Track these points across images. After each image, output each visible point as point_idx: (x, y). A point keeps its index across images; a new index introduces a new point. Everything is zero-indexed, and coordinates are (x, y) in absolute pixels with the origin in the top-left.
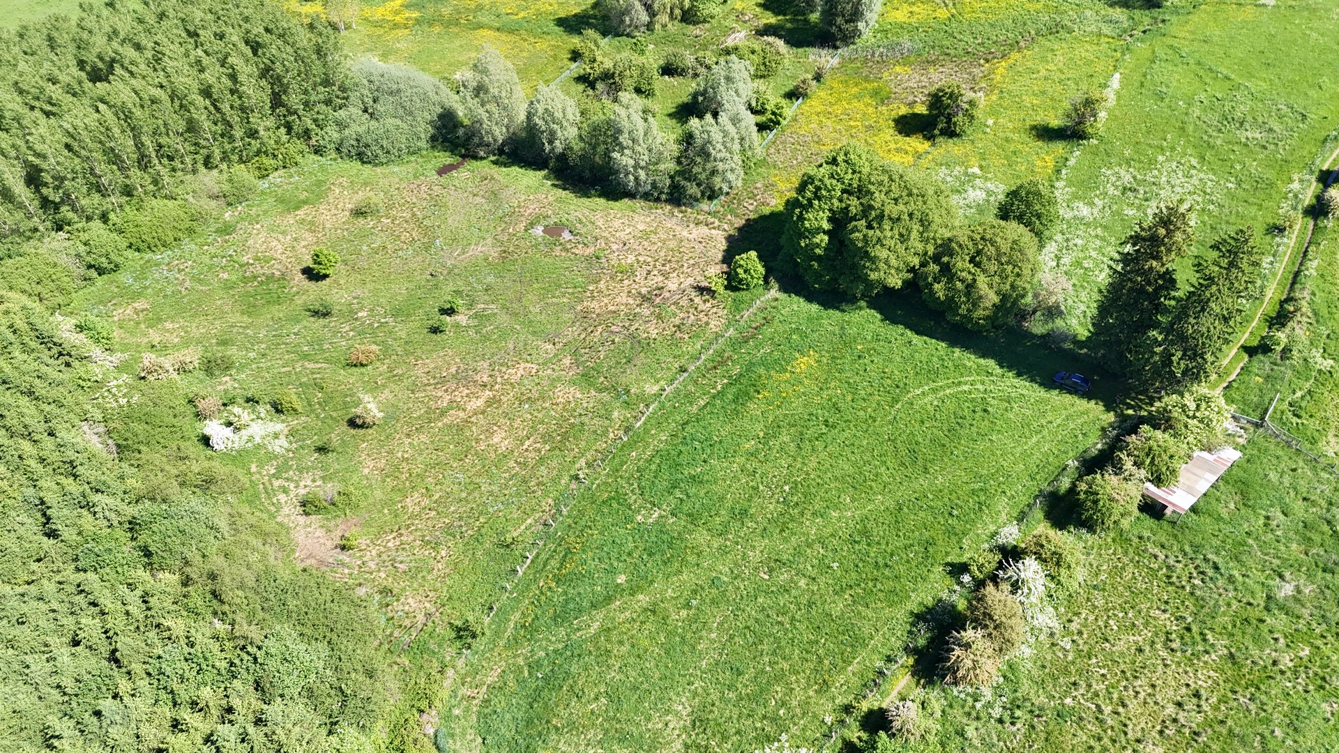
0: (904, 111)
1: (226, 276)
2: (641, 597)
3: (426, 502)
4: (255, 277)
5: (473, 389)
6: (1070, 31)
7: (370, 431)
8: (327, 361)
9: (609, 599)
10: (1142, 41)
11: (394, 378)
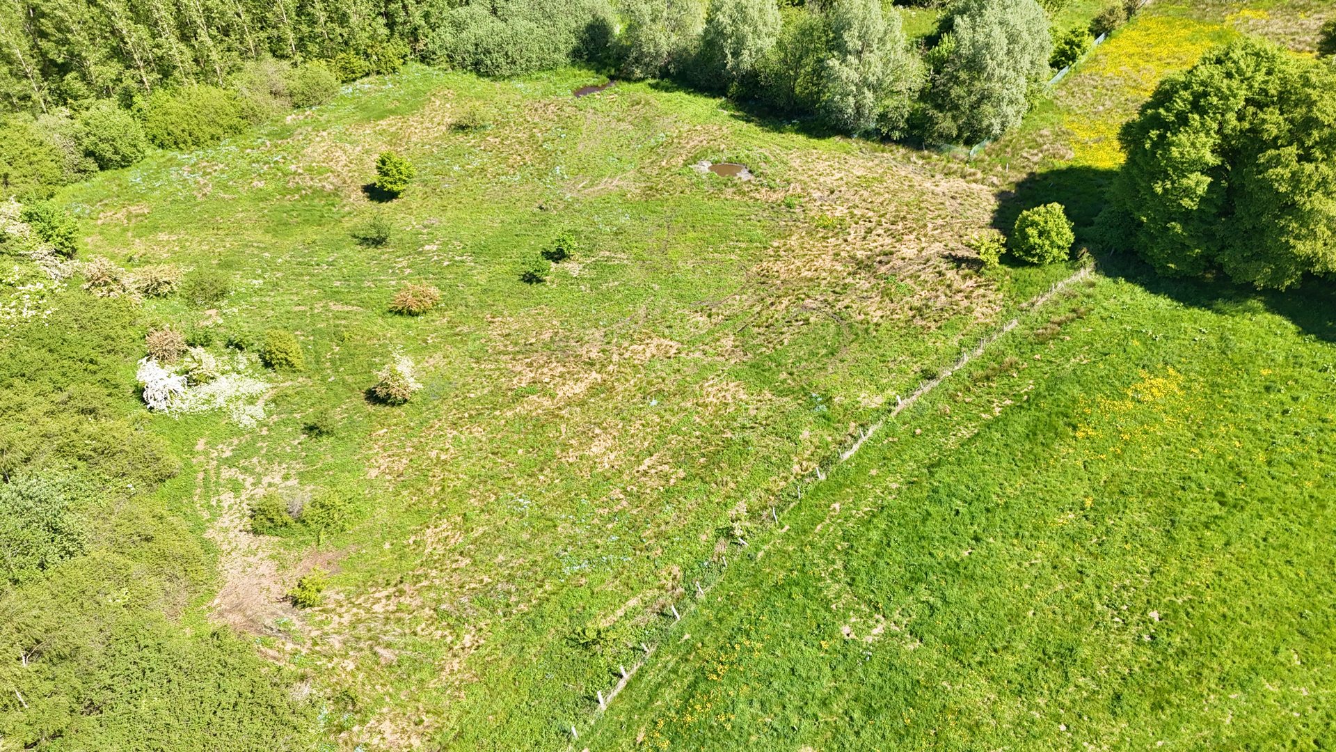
1: (261, 185)
4: (298, 189)
5: (571, 366)
7: (397, 411)
8: (362, 304)
11: (454, 336)
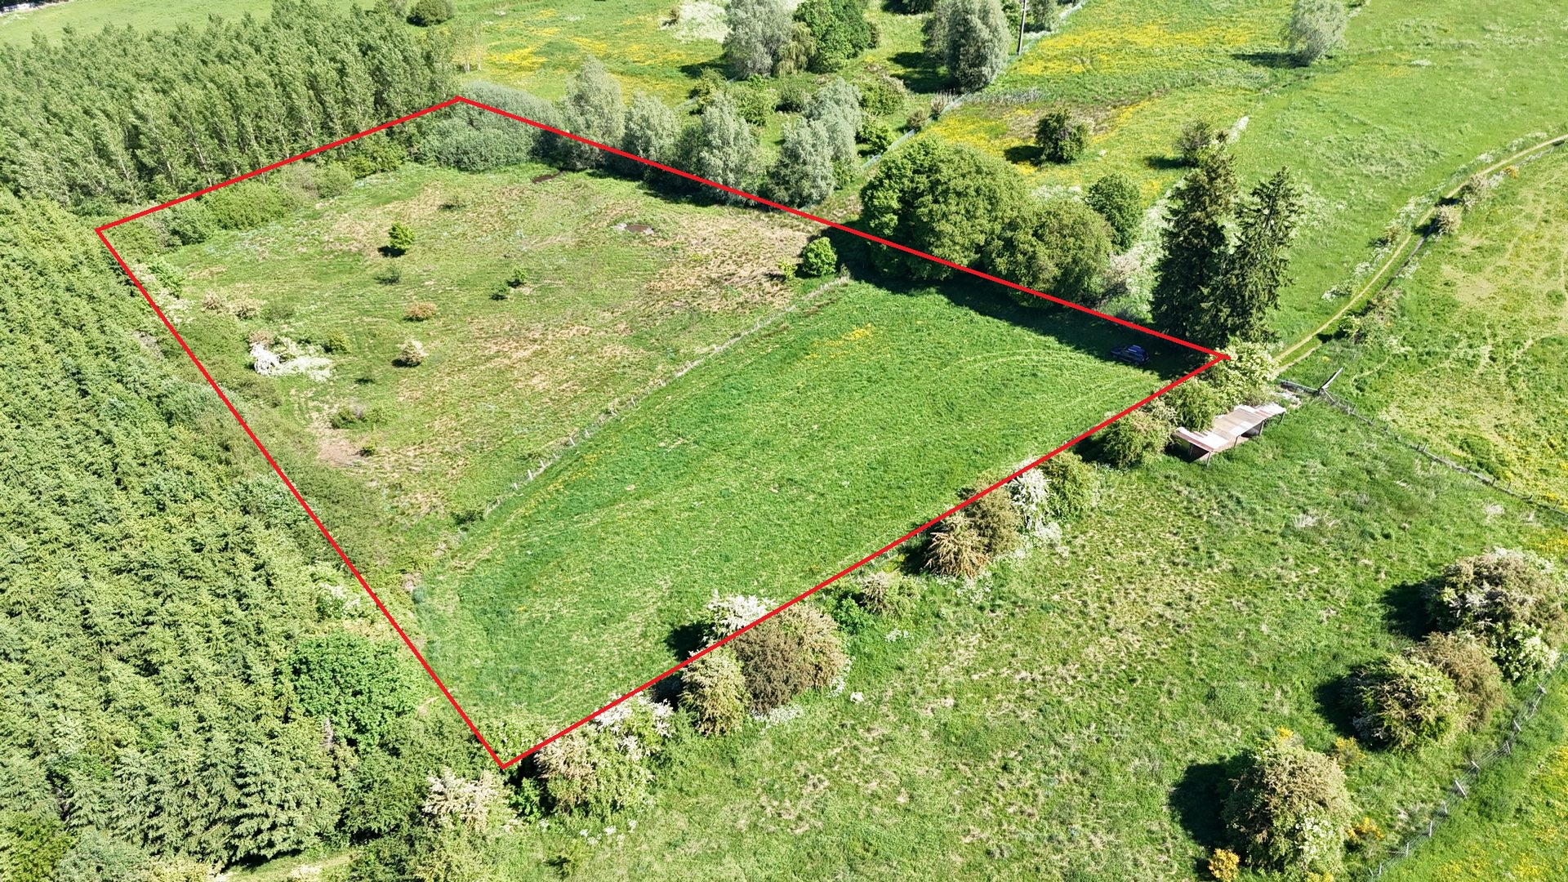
0: (1017, 143)
1: (304, 250)
2: (646, 501)
3: (454, 424)
4: (332, 252)
5: (522, 342)
6: (1206, 84)
7: (412, 370)
8: (385, 317)
9: (614, 502)
10: (1280, 93)
11: (447, 330)
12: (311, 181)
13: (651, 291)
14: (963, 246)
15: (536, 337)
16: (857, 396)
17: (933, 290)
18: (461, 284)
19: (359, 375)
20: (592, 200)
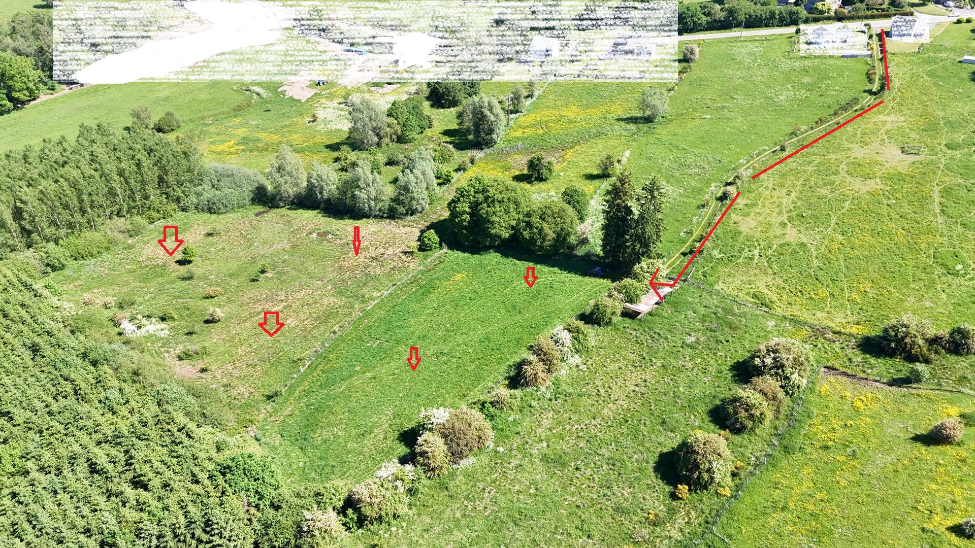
0: (517, 173)
1: (130, 267)
2: (368, 374)
3: (249, 349)
4: (147, 266)
5: (275, 302)
6: (606, 135)
7: (216, 324)
8: (191, 298)
9: (351, 376)
10: (642, 137)
11: (230, 301)
12: (123, 228)
13: (340, 267)
14: (505, 227)
15: (283, 298)
16: (466, 307)
17: (492, 251)
18: (231, 276)
19: (186, 331)
20: (293, 222)
